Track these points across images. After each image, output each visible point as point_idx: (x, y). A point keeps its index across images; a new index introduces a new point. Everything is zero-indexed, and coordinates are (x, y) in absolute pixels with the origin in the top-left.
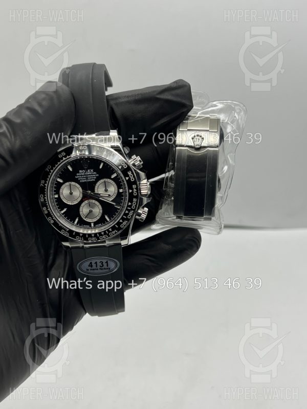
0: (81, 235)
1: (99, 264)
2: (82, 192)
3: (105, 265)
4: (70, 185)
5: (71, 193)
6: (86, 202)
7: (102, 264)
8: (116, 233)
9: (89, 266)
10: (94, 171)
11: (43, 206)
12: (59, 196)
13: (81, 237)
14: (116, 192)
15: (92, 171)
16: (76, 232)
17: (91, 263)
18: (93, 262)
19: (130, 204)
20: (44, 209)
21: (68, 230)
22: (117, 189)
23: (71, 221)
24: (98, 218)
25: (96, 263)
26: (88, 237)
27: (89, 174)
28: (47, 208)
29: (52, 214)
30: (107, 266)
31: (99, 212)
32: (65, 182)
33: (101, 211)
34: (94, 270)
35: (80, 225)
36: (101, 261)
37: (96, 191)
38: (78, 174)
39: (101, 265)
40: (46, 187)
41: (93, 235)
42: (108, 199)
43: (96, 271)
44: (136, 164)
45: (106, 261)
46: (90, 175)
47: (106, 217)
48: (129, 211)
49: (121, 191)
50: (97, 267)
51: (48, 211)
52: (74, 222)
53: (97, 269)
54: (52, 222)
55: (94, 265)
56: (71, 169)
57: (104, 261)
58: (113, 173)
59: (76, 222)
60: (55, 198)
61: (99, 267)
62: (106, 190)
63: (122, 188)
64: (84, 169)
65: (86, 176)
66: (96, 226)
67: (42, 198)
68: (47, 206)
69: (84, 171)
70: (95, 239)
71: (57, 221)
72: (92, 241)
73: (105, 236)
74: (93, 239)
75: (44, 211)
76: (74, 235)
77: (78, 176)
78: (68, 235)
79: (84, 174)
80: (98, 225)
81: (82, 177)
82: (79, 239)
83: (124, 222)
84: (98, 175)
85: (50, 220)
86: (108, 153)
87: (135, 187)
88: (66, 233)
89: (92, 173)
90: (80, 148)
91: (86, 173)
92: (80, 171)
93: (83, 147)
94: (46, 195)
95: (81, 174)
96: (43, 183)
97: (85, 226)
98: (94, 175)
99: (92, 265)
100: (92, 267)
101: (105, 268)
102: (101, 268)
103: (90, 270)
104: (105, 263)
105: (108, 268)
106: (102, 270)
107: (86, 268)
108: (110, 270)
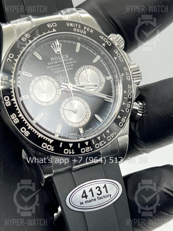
0: (71, 145)
1: (96, 191)
3: (103, 190)
6: (67, 100)
7: (99, 190)
9: (83, 197)
10: (70, 57)
11: (10, 114)
12: (30, 96)
13: (71, 149)
16: (63, 142)
17: (84, 192)
18: (87, 190)
19: (125, 92)
21: (51, 141)
24: (87, 120)
26: (81, 147)
28: (17, 114)
29: (26, 122)
30: (107, 192)
31: (87, 112)
33: (89, 110)
34: (90, 201)
36: (97, 185)
37: (77, 84)
38: (49, 63)
39: (99, 193)
41: (87, 143)
43: (93, 203)
45: (104, 184)
46: (65, 62)
50: (93, 196)
51: (20, 118)
53: (95, 200)
54: (27, 133)
55: (89, 194)
56: (40, 58)
57: (102, 186)
60: (25, 101)
61: (96, 196)
63: (110, 75)
65: (61, 65)
66: (87, 132)
67: (7, 101)
68: (18, 111)
69: (56, 59)
70: (90, 149)
71: (34, 130)
72: (86, 152)
73: (102, 142)
74: (88, 150)
75: (13, 120)
76: (60, 147)
77: (50, 65)
78: (53, 150)
79: (57, 62)
80: (88, 130)
81: (55, 66)
82: (68, 154)
83: (123, 118)
84: (76, 62)
85: (23, 132)
86: (84, 29)
87: (126, 70)
88: (49, 147)
89: (67, 59)
90: (48, 26)
91: (60, 60)
92: (51, 58)
93: (52, 25)
94: (14, 96)
95: (53, 63)
96: (7, 79)
97: (71, 135)
98: (71, 62)
99: (87, 195)
100: (86, 198)
101: (104, 196)
102: (99, 196)
103: (86, 203)
104: (104, 188)
105: (108, 195)
106: (101, 199)
107: (79, 200)
108: (111, 198)
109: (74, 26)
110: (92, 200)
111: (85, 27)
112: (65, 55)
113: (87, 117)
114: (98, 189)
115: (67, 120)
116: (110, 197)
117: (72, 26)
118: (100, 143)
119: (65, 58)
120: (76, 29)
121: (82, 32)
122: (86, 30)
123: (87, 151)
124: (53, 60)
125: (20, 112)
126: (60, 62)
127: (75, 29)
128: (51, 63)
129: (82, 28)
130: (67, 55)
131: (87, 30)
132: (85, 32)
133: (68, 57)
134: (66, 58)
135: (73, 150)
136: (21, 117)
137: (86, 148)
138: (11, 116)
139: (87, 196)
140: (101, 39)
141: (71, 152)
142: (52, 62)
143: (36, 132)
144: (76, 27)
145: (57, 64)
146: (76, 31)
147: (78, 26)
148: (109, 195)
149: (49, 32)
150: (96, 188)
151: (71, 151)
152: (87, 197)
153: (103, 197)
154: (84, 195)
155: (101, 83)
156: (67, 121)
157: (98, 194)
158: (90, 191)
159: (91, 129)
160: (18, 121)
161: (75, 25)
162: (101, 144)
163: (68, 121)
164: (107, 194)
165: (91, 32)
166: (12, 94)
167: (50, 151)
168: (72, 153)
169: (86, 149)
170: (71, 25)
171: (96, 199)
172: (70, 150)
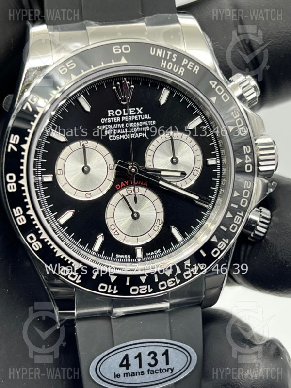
0: (113, 279)
1: (147, 359)
2: (112, 166)
3: (161, 359)
4: (84, 149)
5: (86, 170)
6: (123, 192)
7: (154, 358)
8: (200, 271)
9: (121, 365)
10: (145, 112)
11: (14, 206)
12: (54, 178)
13: (113, 285)
14: (200, 165)
15: (140, 111)
17: (126, 357)
18: (132, 354)
19: (236, 194)
20: (17, 211)
21: (77, 266)
22: (200, 158)
23: (83, 243)
24: (154, 234)
25: (139, 356)
26: (131, 284)
27: (132, 118)
28: (25, 210)
29: (39, 226)
30: (167, 363)
31: (157, 220)
32: (71, 140)
33: (161, 216)
34: (133, 374)
35: (108, 254)
36: (152, 349)
37: (149, 165)
38: (103, 120)
39: (153, 362)
40: (25, 154)
41: (143, 279)
42: (178, 184)
43: (138, 379)
44: (245, 95)
45: (163, 350)
46: (134, 121)
47: (175, 231)
48: (234, 212)
49: (212, 162)
50: (140, 366)
51: (28, 217)
52: (91, 247)
53: (143, 373)
54: (37, 246)
55: (134, 363)
56: (87, 108)
57: (160, 351)
58: (192, 118)
59: (97, 247)
60: (45, 184)
61: (145, 367)
62: (175, 161)
63: (214, 156)
64: (122, 107)
65: (125, 125)
66: (149, 256)
67: (11, 183)
68: (27, 203)
69: (118, 113)
70: (147, 289)
71: (51, 242)
72: (139, 294)
73: (174, 280)
74: (143, 291)
75: (15, 218)
76: (93, 279)
77: (105, 124)
78: (78, 281)
79: (118, 119)
80: (152, 253)
81: (115, 126)
82: (106, 292)
83: (221, 242)
84: (154, 122)
85: (30, 242)
86: (183, 64)
87: (248, 152)
88: (73, 276)
89: (139, 116)
90: (114, 50)
91: (125, 116)
92: (109, 111)
93: (121, 48)
94: (24, 175)
95: (111, 120)
96: (17, 142)
97: (119, 258)
98: (145, 123)
99: (129, 363)
100: (127, 368)
101: (160, 369)
102: (151, 368)
103: (124, 376)
104: (163, 355)
105: (168, 369)
106: (153, 373)
107: (114, 370)
108: (173, 373)
109: (164, 56)
110: (138, 374)
111: (185, 60)
112: (137, 109)
113: (156, 228)
114: (152, 355)
115: (117, 229)
116: (171, 373)
117: (160, 56)
118: (168, 282)
119: (136, 115)
120: (166, 62)
121: (176, 69)
122: (185, 66)
123: (141, 292)
124: (111, 115)
125: (30, 206)
126: (124, 120)
127: (164, 62)
128: (107, 121)
129: (178, 62)
130: (141, 108)
131: (188, 67)
132: (182, 71)
133: (141, 113)
134: (138, 113)
135: (115, 287)
136: (32, 215)
137: (140, 287)
138: (14, 210)
139: (130, 365)
140: (211, 86)
141: (111, 291)
142: (109, 118)
143: (54, 246)
144: (168, 58)
145: (118, 123)
146: (164, 67)
147: (171, 56)
148: (170, 368)
149: (113, 63)
150: (149, 354)
151: (112, 288)
152: (130, 367)
153: (159, 371)
154: (124, 363)
155: (195, 169)
156: (116, 231)
157: (150, 365)
158: (136, 358)
159: (159, 251)
160: (25, 222)
161: (167, 54)
162: (170, 283)
163: (118, 231)
164: (166, 367)
165: (194, 71)
166: (22, 171)
167: (74, 282)
168: (113, 292)
169: (139, 289)
170: (159, 53)
171: (145, 372)
172: (110, 286)
